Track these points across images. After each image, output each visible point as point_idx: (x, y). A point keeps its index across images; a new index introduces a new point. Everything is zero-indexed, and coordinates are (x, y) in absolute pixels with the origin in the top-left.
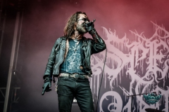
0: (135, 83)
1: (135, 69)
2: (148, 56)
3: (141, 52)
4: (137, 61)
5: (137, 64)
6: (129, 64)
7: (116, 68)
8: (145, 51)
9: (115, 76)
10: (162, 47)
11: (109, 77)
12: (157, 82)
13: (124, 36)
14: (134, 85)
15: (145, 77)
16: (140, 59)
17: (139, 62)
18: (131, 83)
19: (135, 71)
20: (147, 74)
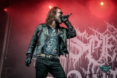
0: (92, 65)
1: (92, 55)
2: (101, 45)
3: (96, 42)
4: (93, 49)
5: (93, 51)
6: (88, 51)
7: (78, 53)
8: (100, 42)
9: (77, 59)
10: (112, 39)
11: (73, 61)
12: (108, 64)
13: (84, 31)
14: (91, 66)
15: (99, 60)
16: (96, 48)
17: (95, 50)
18: (89, 65)
19: (92, 56)
20: (101, 58)
